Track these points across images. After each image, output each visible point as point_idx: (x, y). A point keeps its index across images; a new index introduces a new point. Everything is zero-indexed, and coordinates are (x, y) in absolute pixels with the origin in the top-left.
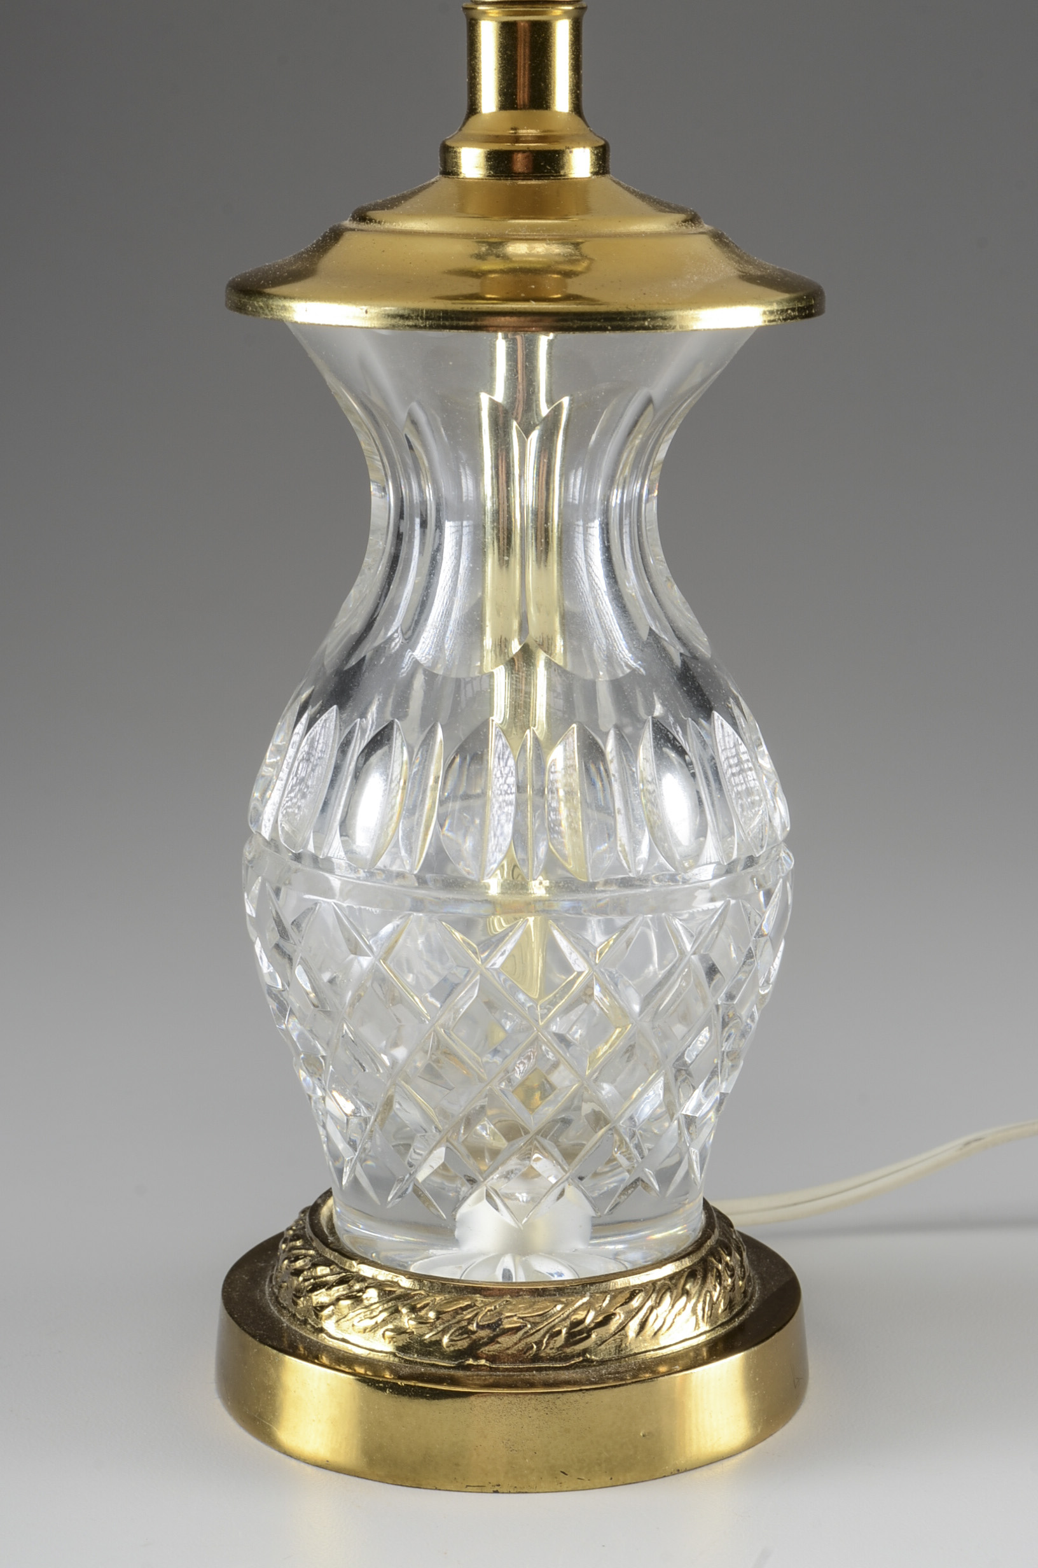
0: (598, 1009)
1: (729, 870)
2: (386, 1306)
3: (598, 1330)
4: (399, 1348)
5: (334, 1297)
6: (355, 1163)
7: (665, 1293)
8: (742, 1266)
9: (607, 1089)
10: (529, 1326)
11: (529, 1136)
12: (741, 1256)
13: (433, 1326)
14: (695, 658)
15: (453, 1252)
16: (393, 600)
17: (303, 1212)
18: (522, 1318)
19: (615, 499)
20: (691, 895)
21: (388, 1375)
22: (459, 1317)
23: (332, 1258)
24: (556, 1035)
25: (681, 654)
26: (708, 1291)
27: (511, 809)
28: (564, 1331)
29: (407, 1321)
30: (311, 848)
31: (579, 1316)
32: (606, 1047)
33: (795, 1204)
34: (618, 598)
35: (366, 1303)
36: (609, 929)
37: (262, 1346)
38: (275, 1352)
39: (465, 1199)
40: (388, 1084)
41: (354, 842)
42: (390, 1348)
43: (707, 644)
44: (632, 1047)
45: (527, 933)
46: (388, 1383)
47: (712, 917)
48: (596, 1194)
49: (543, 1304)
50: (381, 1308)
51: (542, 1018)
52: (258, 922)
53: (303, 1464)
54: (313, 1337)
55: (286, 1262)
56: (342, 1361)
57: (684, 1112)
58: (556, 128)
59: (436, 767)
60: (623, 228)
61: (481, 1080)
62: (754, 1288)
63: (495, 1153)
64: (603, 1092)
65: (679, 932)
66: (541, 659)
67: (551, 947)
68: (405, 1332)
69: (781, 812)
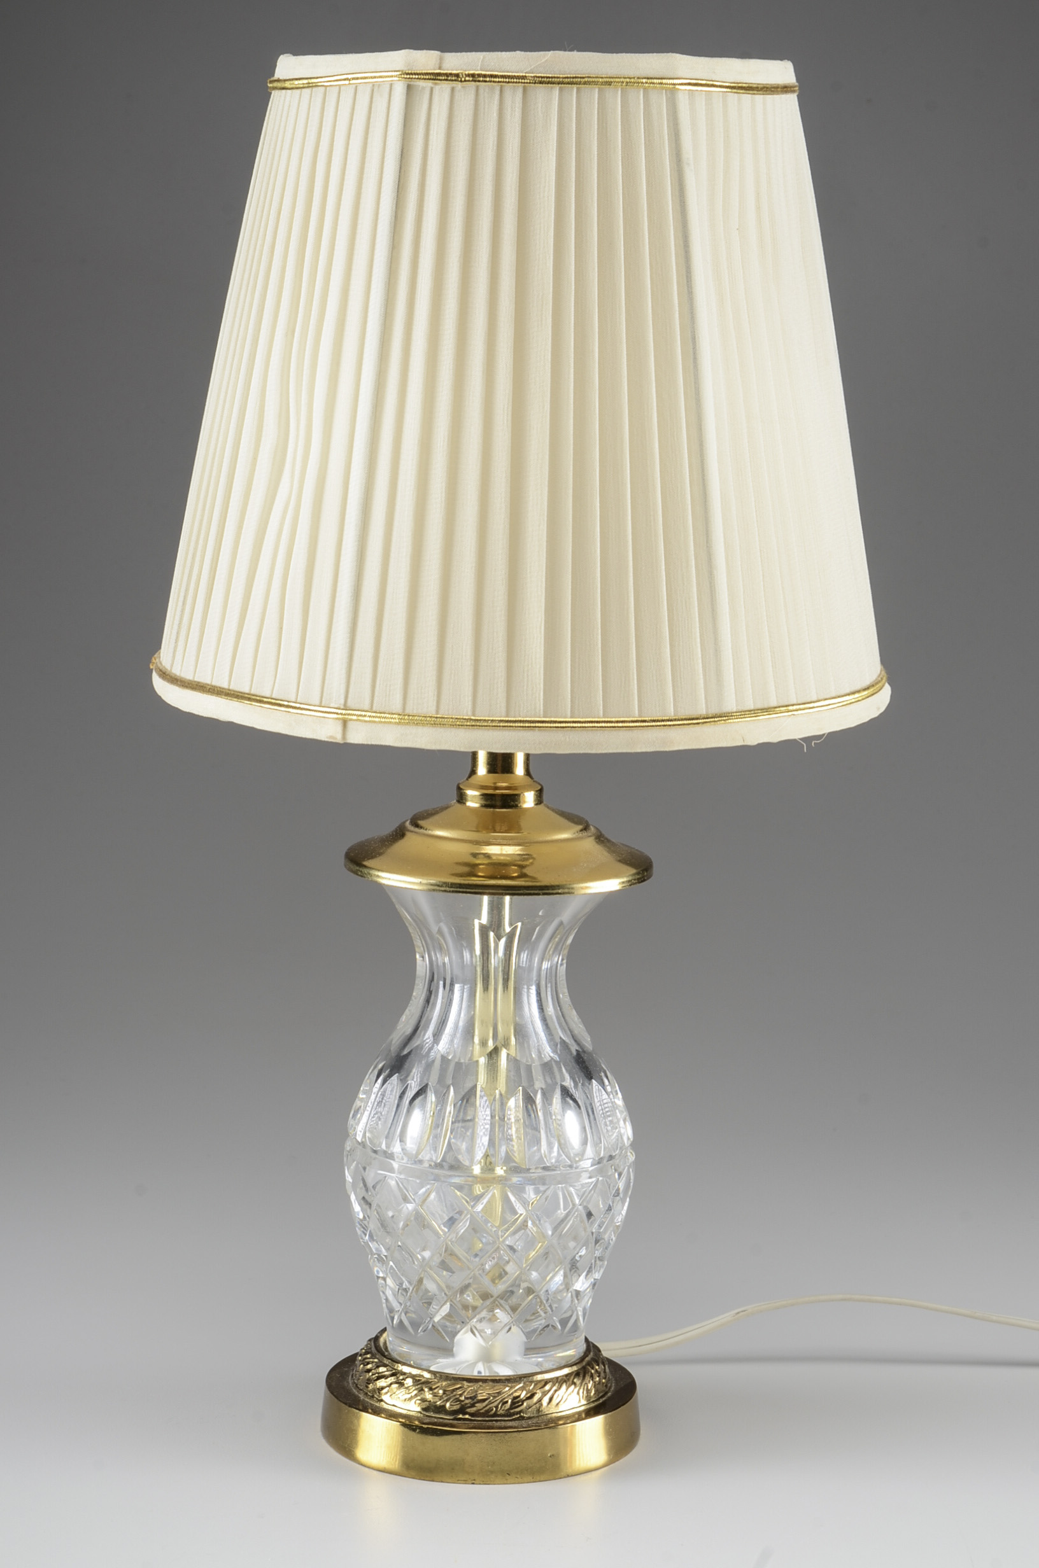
0: (530, 1234)
1: (600, 1161)
2: (417, 1387)
3: (528, 1401)
4: (424, 1409)
5: (389, 1383)
6: (401, 1313)
7: (563, 1383)
8: (605, 1372)
9: (534, 1275)
10: (492, 1398)
11: (493, 1299)
12: (604, 1366)
13: (441, 1398)
14: (584, 1052)
15: (450, 1360)
16: (428, 1017)
17: (370, 1340)
18: (488, 1394)
19: (545, 965)
20: (579, 1175)
21: (417, 1423)
22: (455, 1393)
23: (387, 1363)
24: (508, 1246)
25: (577, 1050)
26: (586, 1383)
27: (488, 1126)
28: (510, 1401)
29: (428, 1396)
30: (384, 1146)
31: (517, 1394)
32: (534, 1253)
33: (640, 1346)
34: (544, 1019)
35: (406, 1386)
36: (537, 1191)
37: (350, 1408)
38: (357, 1411)
39: (459, 1331)
40: (420, 1271)
41: (406, 1144)
42: (419, 1409)
43: (590, 1042)
44: (547, 1253)
45: (494, 1195)
46: (418, 1426)
47: (590, 1186)
48: (528, 1330)
49: (498, 1387)
50: (414, 1388)
51: (502, 1237)
52: (354, 1184)
53: (371, 1470)
54: (377, 1404)
55: (362, 1366)
56: (392, 1416)
57: (575, 1288)
58: (517, 783)
59: (450, 1108)
60: (550, 838)
61: (469, 1268)
62: (611, 1384)
63: (475, 1308)
64: (533, 1276)
65: (572, 1194)
66: (504, 1053)
67: (506, 1200)
68: (426, 1401)
69: (627, 1131)
